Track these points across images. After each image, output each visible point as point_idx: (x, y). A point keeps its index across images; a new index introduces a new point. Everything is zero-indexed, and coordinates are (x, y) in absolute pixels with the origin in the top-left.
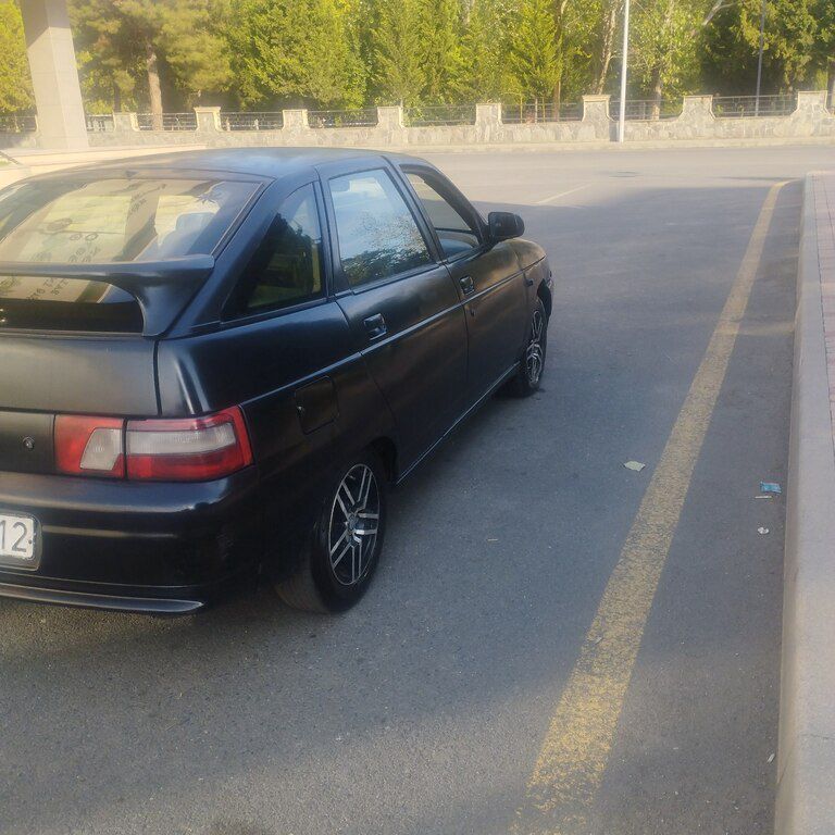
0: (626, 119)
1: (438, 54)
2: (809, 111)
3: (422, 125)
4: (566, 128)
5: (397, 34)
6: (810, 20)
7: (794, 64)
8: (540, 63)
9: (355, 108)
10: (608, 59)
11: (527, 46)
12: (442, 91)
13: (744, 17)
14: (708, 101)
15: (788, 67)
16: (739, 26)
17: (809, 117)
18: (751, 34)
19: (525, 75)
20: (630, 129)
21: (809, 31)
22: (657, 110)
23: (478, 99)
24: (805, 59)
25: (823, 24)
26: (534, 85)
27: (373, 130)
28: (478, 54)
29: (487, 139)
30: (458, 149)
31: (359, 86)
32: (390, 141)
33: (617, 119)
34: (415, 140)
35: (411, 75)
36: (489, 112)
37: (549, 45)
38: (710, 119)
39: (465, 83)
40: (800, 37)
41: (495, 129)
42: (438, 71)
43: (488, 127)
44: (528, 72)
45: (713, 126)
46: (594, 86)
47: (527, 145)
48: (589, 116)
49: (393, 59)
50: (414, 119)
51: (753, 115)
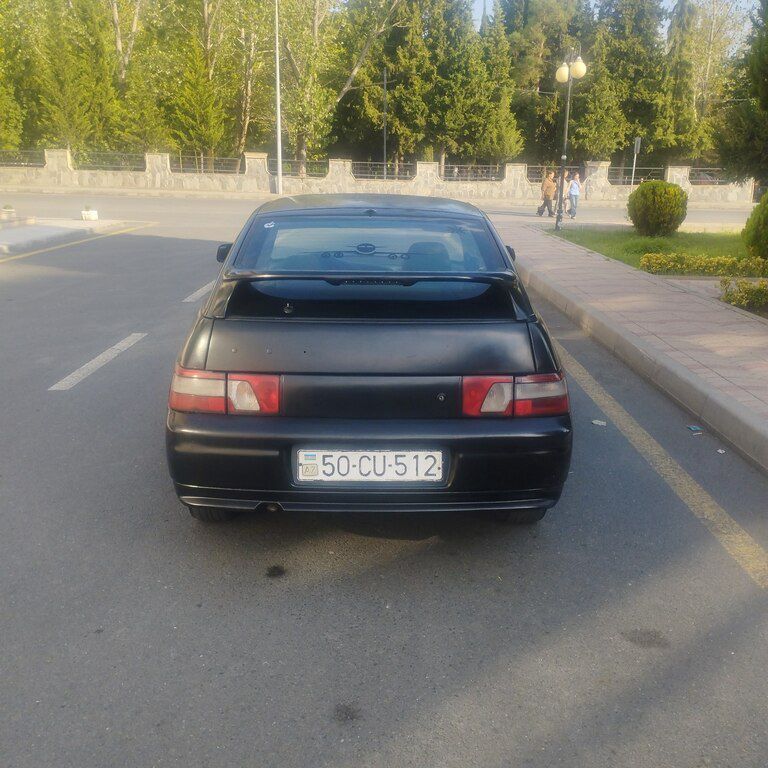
0: (283, 174)
1: (100, 105)
2: (426, 177)
3: (90, 168)
4: (231, 179)
5: (62, 84)
6: (423, 106)
7: (406, 139)
8: (204, 121)
9: (12, 148)
10: (247, 122)
11: (192, 106)
12: (106, 138)
13: (366, 98)
14: (349, 164)
15: (402, 142)
16: (362, 105)
17: (426, 182)
18: (372, 112)
19: (191, 131)
20: (287, 184)
21: (422, 115)
22: (304, 169)
23: (146, 149)
24: (421, 136)
25: (433, 110)
26: (200, 140)
27: (40, 170)
28: (144, 108)
29: (158, 184)
30: (131, 192)
31: (16, 127)
32: (59, 182)
33: (276, 174)
34: (86, 182)
35: (78, 121)
36: (158, 161)
37: (211, 106)
38: (351, 179)
39: (133, 133)
40: (416, 118)
41: (165, 176)
42: (100, 120)
43: (158, 175)
44: (193, 128)
45: (354, 185)
46: (237, 144)
47: (197, 193)
48: (251, 170)
49: (59, 106)
50: (80, 164)
51: (393, 178)
